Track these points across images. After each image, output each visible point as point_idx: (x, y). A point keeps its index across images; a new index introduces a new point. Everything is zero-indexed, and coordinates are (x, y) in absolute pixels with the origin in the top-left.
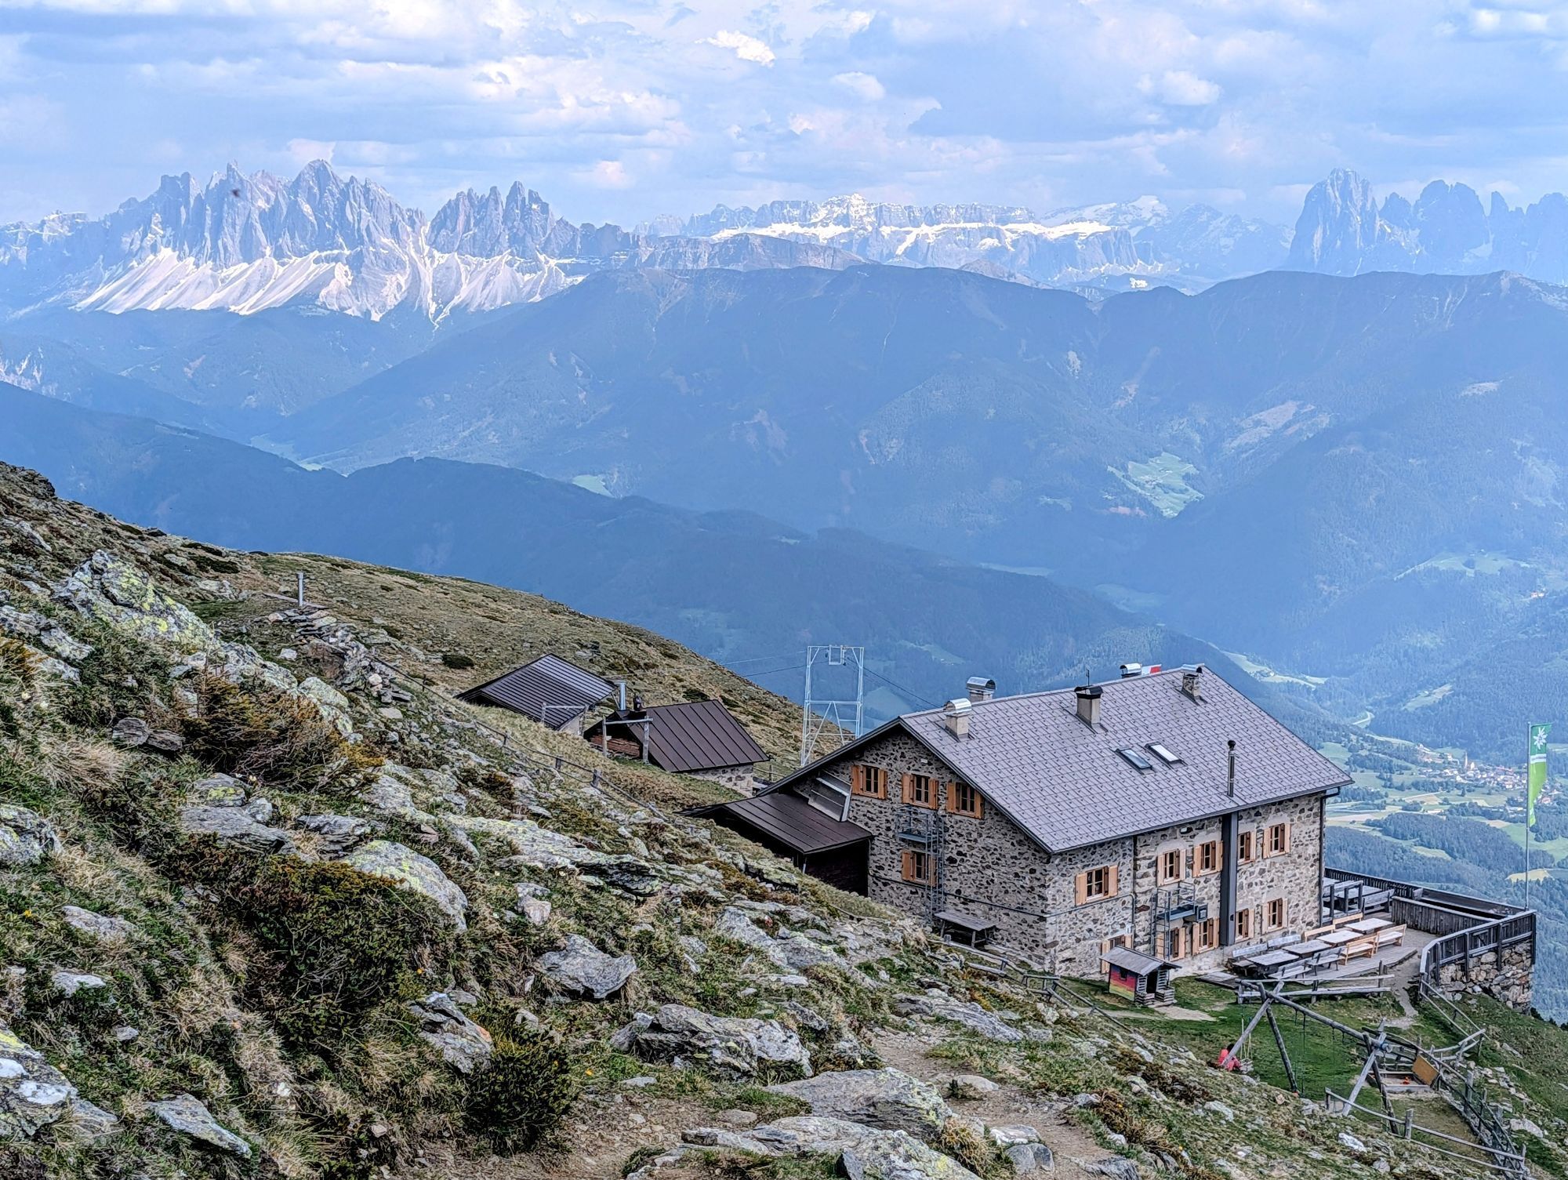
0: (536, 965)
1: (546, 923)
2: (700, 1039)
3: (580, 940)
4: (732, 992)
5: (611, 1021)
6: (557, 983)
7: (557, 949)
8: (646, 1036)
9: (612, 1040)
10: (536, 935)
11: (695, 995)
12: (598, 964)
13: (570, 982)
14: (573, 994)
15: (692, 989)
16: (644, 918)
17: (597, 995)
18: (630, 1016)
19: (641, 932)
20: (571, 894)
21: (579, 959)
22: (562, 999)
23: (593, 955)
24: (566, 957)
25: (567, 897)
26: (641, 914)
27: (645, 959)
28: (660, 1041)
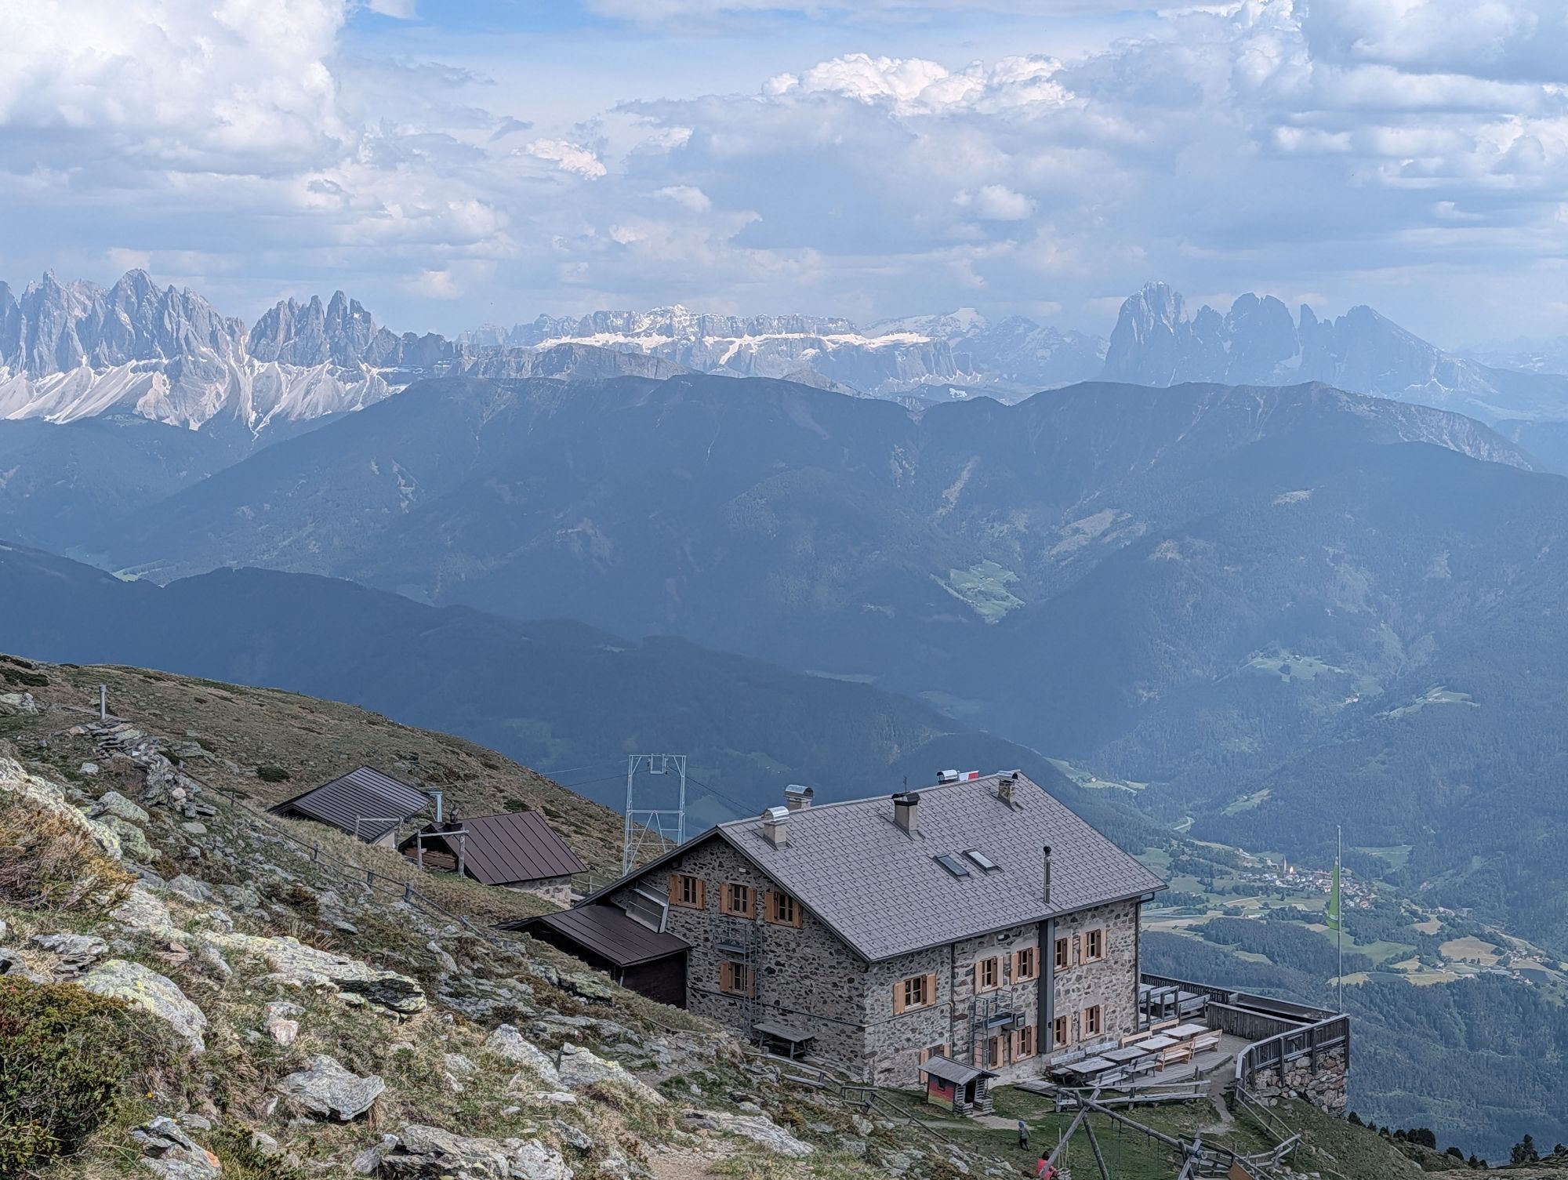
0: (280, 1087)
1: (292, 1043)
2: (447, 1161)
3: (326, 1059)
4: (494, 1112)
5: (355, 1143)
6: (302, 1105)
7: (300, 1069)
8: (390, 1158)
9: (354, 1164)
10: (280, 1056)
11: (453, 1115)
12: (345, 1085)
13: (316, 1104)
14: (318, 1116)
15: (451, 1108)
16: (404, 1038)
17: (343, 1117)
18: (377, 1138)
19: (399, 1050)
20: (327, 1012)
21: (325, 1080)
22: (307, 1121)
23: (339, 1075)
24: (311, 1078)
25: (324, 1015)
26: (400, 1032)
27: (404, 1078)
28: (405, 1163)
